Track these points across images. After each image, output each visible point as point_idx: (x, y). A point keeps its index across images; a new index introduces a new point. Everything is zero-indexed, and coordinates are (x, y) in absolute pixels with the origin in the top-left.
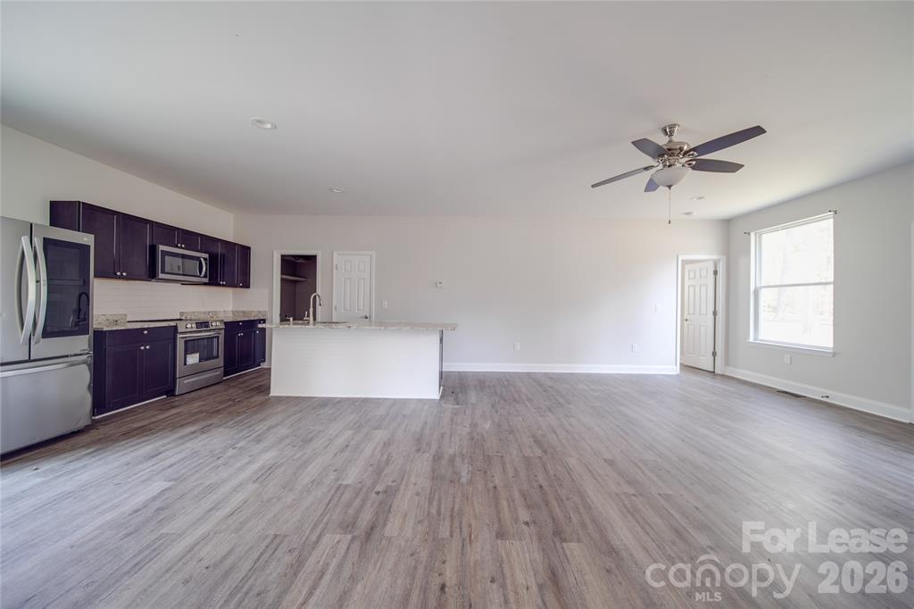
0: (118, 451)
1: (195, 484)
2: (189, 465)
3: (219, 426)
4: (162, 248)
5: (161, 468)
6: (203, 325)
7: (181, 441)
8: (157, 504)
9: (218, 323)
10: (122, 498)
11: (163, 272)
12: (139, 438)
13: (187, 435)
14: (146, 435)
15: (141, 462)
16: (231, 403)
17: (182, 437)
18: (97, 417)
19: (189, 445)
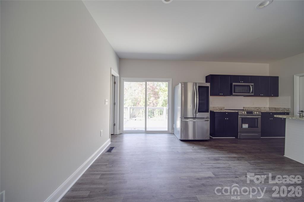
0: (210, 152)
1: (220, 183)
2: (224, 172)
3: (245, 160)
4: (234, 84)
5: (215, 166)
6: (250, 113)
7: (228, 159)
8: (204, 182)
9: (257, 113)
10: (199, 170)
11: (234, 92)
12: (218, 150)
13: (232, 157)
14: (220, 150)
15: (212, 160)
16: (259, 151)
17: (229, 157)
18: (213, 138)
19: (230, 162)
